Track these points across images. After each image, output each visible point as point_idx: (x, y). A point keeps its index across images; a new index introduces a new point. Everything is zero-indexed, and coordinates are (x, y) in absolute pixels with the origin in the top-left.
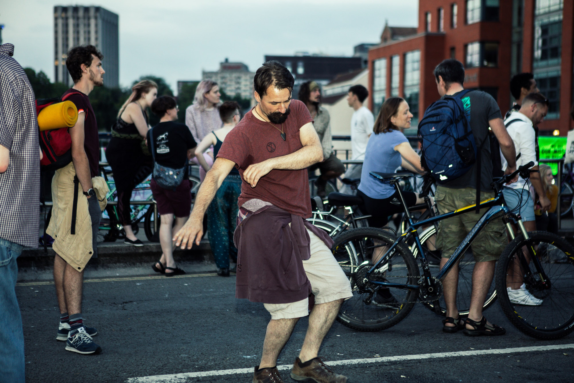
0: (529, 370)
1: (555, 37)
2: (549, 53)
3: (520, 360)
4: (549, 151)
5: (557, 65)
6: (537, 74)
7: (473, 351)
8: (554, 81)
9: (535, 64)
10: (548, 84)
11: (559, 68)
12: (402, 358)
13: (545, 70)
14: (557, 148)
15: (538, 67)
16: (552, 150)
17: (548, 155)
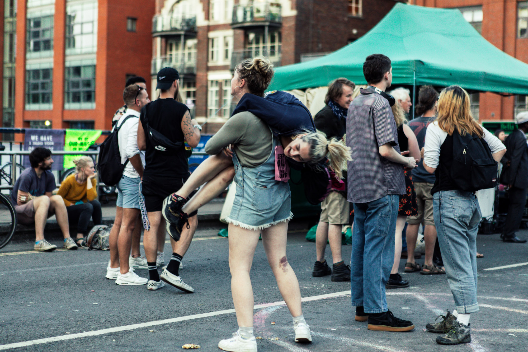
0: (126, 348)
1: (48, 30)
2: (42, 45)
3: (115, 339)
4: (76, 144)
5: (50, 57)
6: (30, 65)
7: (69, 335)
8: (46, 73)
9: (28, 55)
10: (41, 75)
11: (52, 60)
12: (6, 347)
13: (38, 61)
14: (83, 141)
15: (31, 59)
16: (79, 142)
17: (75, 147)
